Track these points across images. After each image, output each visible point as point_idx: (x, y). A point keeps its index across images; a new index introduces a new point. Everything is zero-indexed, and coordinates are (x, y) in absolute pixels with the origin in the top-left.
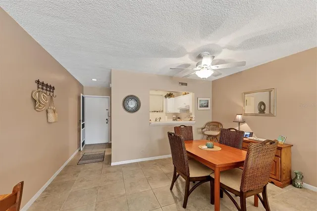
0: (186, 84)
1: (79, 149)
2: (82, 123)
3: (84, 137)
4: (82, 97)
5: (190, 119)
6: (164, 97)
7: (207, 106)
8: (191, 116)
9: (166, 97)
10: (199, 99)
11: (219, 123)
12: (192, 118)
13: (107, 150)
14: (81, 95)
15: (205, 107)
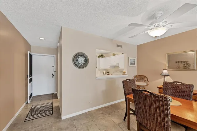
0: (121, 46)
1: (26, 102)
2: (29, 78)
3: (31, 90)
4: (30, 54)
5: (123, 73)
6: (97, 57)
7: (134, 64)
8: (124, 71)
9: (99, 57)
10: (130, 58)
11: (144, 76)
12: (125, 72)
13: (54, 100)
14: (29, 52)
15: (133, 64)
